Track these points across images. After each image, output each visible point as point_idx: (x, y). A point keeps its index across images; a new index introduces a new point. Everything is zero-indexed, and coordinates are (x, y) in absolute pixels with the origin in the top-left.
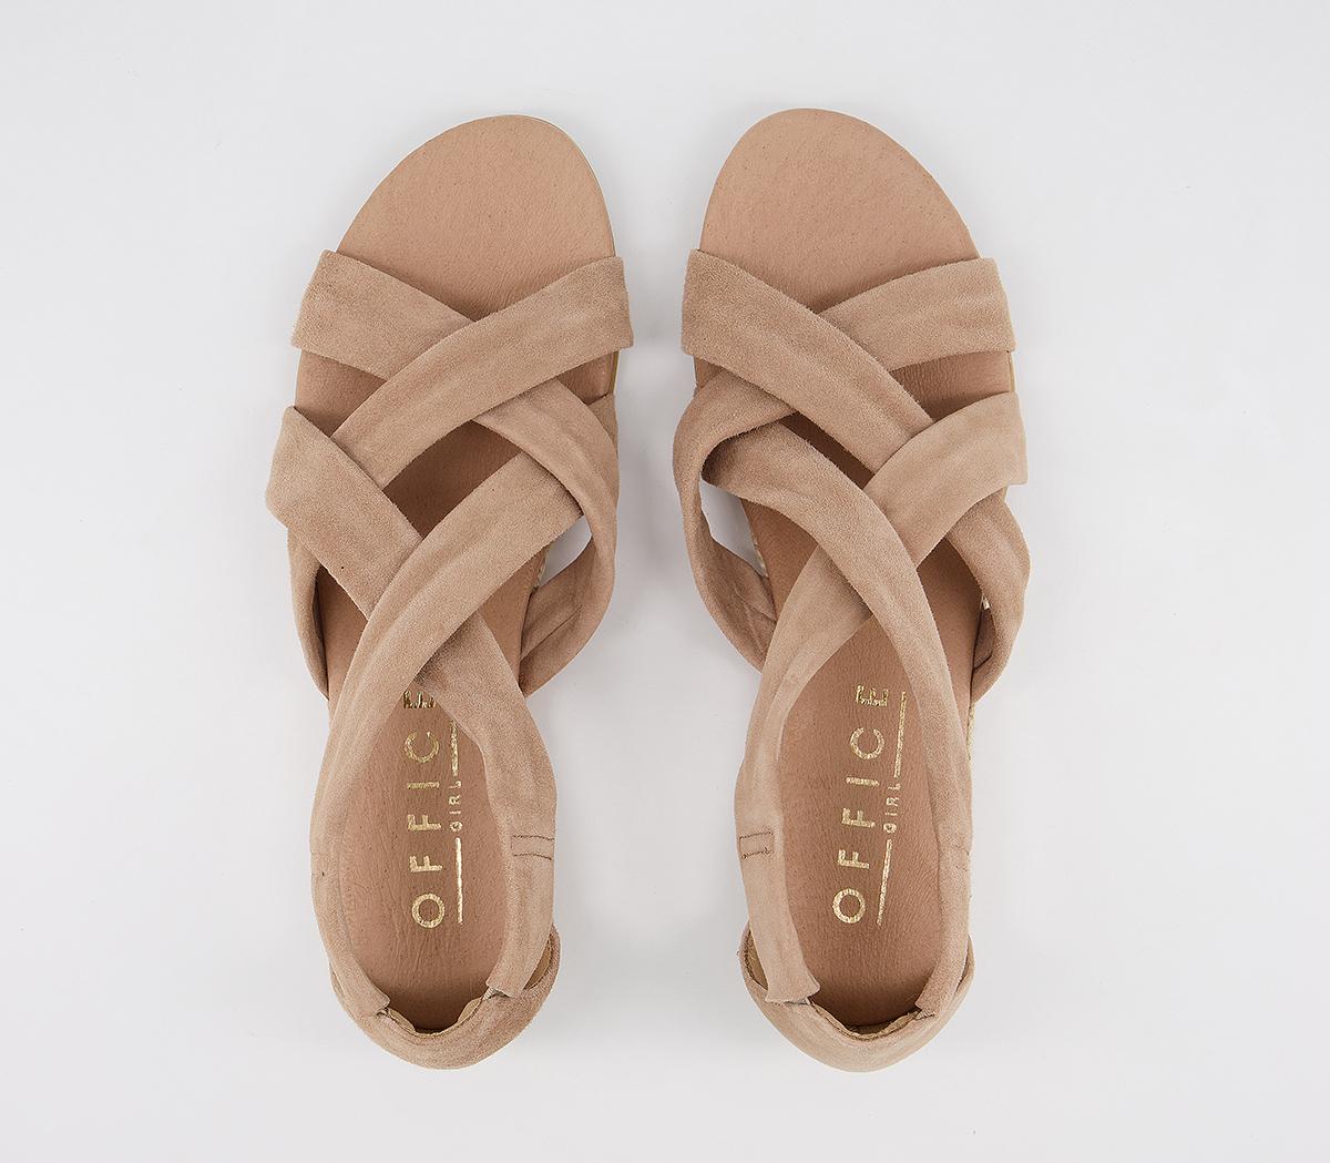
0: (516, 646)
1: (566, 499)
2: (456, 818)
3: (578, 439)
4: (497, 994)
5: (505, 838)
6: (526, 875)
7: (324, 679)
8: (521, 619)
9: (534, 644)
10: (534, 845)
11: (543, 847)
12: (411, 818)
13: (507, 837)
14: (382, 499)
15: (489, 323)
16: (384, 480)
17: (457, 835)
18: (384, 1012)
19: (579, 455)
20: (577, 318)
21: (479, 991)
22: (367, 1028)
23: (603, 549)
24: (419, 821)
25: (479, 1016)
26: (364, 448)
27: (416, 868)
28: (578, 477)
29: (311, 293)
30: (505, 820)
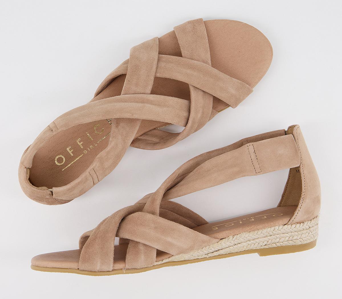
0: (140, 134)
1: (186, 120)
2: (87, 150)
3: (203, 113)
4: (52, 192)
5: (91, 167)
6: (86, 179)
7: (98, 93)
8: (148, 130)
9: (144, 138)
10: (95, 176)
11: (96, 180)
12: (79, 139)
13: (92, 167)
14: (152, 78)
15: (215, 71)
16: (158, 75)
17: (83, 153)
18: (27, 168)
19: (199, 115)
20: (233, 91)
21: (50, 187)
22: (20, 167)
23: (179, 137)
24: (80, 142)
25: (44, 191)
26: (162, 64)
27: (68, 149)
28: (194, 119)
29: (189, 22)
30: (95, 164)
